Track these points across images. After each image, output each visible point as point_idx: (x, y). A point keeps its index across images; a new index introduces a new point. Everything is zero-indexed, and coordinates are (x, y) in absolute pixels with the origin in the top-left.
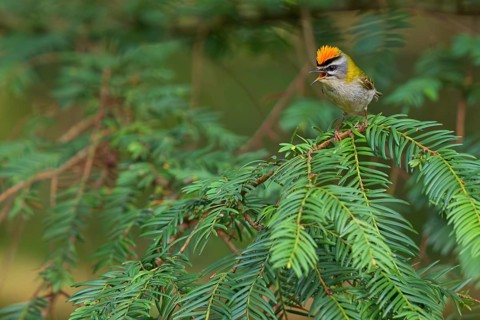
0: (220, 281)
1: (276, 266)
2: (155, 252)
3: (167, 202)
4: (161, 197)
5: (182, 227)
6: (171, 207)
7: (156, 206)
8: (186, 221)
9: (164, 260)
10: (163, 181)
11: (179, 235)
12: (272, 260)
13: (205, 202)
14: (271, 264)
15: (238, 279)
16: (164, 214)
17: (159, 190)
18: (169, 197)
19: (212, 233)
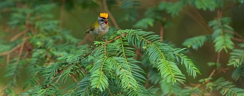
0: (71, 93)
1: (93, 87)
2: (47, 82)
3: (51, 63)
4: (49, 62)
5: (57, 73)
6: (53, 65)
7: (47, 65)
8: (58, 71)
9: (50, 85)
10: (49, 56)
11: (56, 76)
12: (91, 85)
13: (66, 64)
14: (91, 87)
15: (78, 92)
16: (50, 68)
17: (48, 59)
18: (52, 62)
19: (69, 76)
